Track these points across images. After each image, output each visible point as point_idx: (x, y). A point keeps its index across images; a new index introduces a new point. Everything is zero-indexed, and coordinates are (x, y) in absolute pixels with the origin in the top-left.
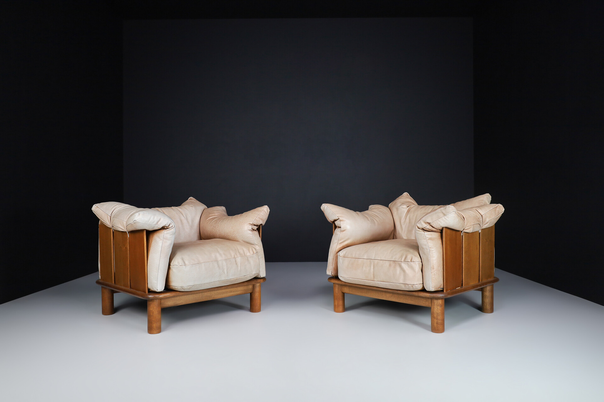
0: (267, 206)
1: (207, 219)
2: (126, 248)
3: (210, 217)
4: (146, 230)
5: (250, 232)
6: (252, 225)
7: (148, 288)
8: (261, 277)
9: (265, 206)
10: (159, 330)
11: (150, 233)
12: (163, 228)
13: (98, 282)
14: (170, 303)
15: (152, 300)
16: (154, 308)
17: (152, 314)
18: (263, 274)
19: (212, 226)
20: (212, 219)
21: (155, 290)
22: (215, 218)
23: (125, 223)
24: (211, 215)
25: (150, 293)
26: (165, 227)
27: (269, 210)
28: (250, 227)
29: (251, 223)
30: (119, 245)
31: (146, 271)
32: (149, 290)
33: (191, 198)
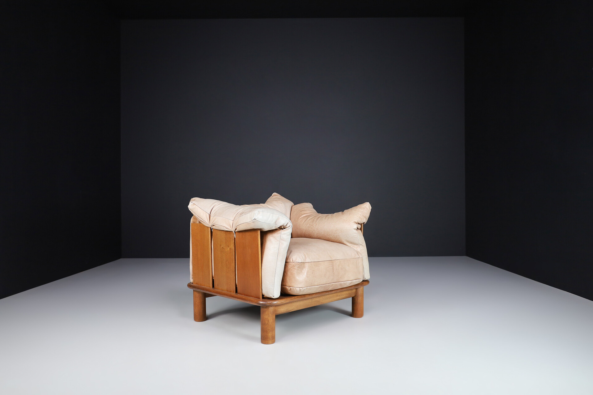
0: (368, 203)
1: (301, 217)
2: (230, 249)
3: (303, 215)
4: (260, 229)
5: (356, 231)
6: (357, 223)
7: (262, 294)
8: (365, 280)
9: (367, 203)
10: (273, 340)
11: (264, 234)
12: (281, 228)
13: (190, 286)
14: (282, 310)
15: (266, 307)
16: (268, 315)
17: (267, 323)
18: (367, 277)
19: (307, 224)
20: (307, 218)
21: (271, 296)
22: (309, 216)
23: (231, 223)
24: (303, 212)
25: (264, 299)
26: (282, 227)
27: (371, 208)
28: (356, 226)
29: (356, 222)
30: (221, 246)
31: (260, 275)
32: (263, 295)
33: (275, 193)
